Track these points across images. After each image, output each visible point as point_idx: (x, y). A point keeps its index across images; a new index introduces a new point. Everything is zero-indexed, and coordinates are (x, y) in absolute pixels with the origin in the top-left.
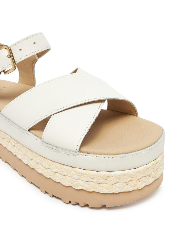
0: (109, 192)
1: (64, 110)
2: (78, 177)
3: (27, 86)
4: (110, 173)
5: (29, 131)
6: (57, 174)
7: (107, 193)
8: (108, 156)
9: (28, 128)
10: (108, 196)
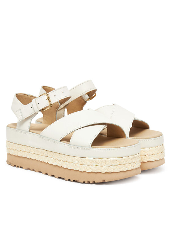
0: (107, 172)
1: (82, 128)
2: (90, 164)
3: (46, 125)
4: (108, 159)
5: (60, 141)
6: (77, 165)
7: (106, 173)
8: (109, 149)
9: (60, 139)
10: (106, 174)
